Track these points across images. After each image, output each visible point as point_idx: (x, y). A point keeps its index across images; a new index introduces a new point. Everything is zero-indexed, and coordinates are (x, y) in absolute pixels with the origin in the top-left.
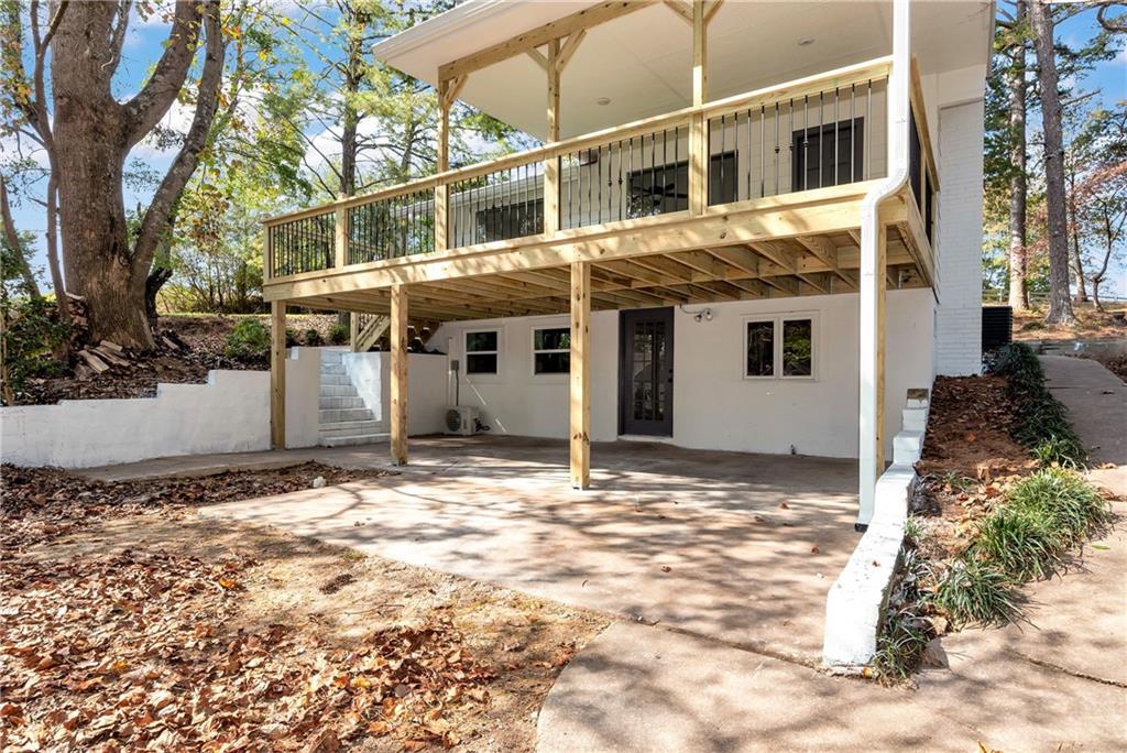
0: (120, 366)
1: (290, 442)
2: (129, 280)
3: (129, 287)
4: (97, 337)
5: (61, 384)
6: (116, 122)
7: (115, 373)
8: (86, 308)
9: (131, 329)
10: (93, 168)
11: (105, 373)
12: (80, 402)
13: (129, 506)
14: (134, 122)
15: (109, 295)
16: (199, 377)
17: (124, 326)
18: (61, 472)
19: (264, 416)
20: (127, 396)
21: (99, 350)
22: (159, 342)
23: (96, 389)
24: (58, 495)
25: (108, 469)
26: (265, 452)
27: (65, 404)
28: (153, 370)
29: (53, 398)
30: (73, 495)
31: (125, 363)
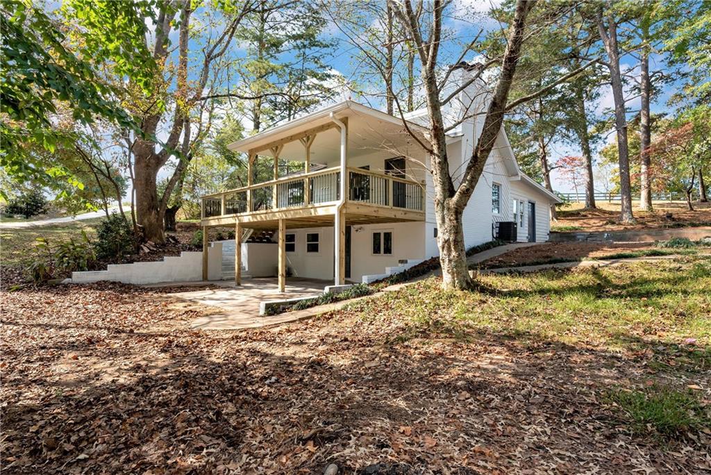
0: (153, 250)
1: (209, 278)
2: (157, 219)
3: (157, 222)
4: (147, 239)
5: (135, 257)
6: (154, 161)
7: (152, 252)
8: (143, 229)
9: (158, 236)
10: (146, 179)
11: (148, 253)
12: (139, 263)
13: (150, 293)
14: (160, 161)
15: (151, 224)
16: (178, 254)
17: (156, 236)
18: (134, 285)
19: (200, 269)
20: (154, 261)
21: (147, 245)
22: (168, 241)
23: (145, 259)
24: (132, 290)
25: (146, 285)
26: (200, 281)
27: (135, 263)
28: (164, 251)
29: (131, 261)
30: (136, 290)
31: (155, 249)
